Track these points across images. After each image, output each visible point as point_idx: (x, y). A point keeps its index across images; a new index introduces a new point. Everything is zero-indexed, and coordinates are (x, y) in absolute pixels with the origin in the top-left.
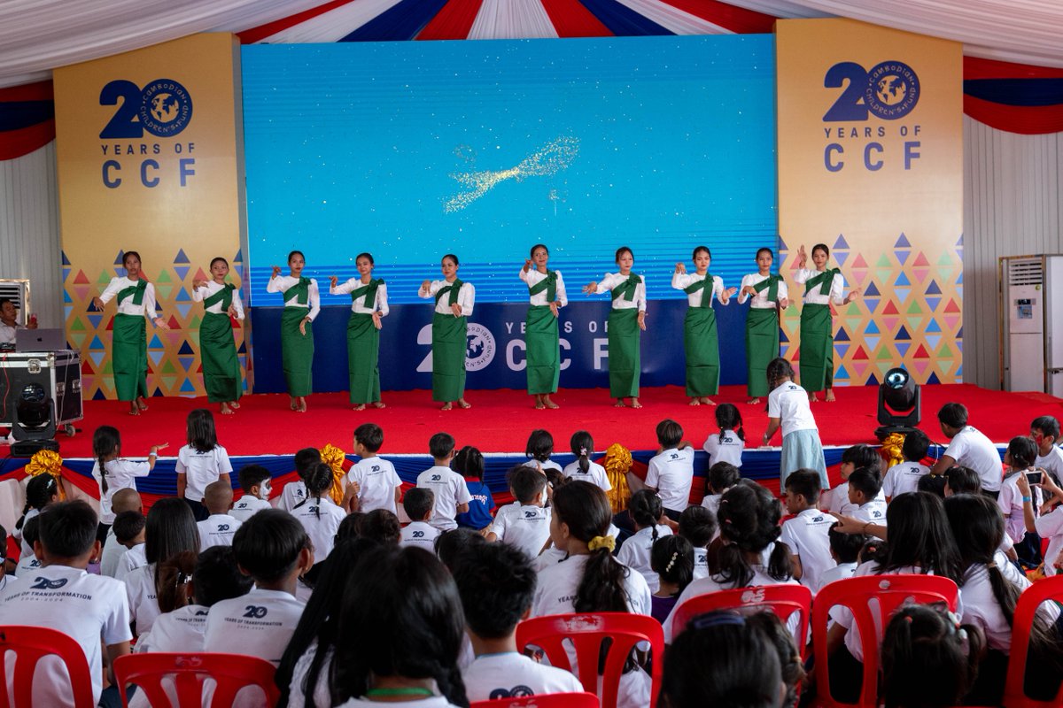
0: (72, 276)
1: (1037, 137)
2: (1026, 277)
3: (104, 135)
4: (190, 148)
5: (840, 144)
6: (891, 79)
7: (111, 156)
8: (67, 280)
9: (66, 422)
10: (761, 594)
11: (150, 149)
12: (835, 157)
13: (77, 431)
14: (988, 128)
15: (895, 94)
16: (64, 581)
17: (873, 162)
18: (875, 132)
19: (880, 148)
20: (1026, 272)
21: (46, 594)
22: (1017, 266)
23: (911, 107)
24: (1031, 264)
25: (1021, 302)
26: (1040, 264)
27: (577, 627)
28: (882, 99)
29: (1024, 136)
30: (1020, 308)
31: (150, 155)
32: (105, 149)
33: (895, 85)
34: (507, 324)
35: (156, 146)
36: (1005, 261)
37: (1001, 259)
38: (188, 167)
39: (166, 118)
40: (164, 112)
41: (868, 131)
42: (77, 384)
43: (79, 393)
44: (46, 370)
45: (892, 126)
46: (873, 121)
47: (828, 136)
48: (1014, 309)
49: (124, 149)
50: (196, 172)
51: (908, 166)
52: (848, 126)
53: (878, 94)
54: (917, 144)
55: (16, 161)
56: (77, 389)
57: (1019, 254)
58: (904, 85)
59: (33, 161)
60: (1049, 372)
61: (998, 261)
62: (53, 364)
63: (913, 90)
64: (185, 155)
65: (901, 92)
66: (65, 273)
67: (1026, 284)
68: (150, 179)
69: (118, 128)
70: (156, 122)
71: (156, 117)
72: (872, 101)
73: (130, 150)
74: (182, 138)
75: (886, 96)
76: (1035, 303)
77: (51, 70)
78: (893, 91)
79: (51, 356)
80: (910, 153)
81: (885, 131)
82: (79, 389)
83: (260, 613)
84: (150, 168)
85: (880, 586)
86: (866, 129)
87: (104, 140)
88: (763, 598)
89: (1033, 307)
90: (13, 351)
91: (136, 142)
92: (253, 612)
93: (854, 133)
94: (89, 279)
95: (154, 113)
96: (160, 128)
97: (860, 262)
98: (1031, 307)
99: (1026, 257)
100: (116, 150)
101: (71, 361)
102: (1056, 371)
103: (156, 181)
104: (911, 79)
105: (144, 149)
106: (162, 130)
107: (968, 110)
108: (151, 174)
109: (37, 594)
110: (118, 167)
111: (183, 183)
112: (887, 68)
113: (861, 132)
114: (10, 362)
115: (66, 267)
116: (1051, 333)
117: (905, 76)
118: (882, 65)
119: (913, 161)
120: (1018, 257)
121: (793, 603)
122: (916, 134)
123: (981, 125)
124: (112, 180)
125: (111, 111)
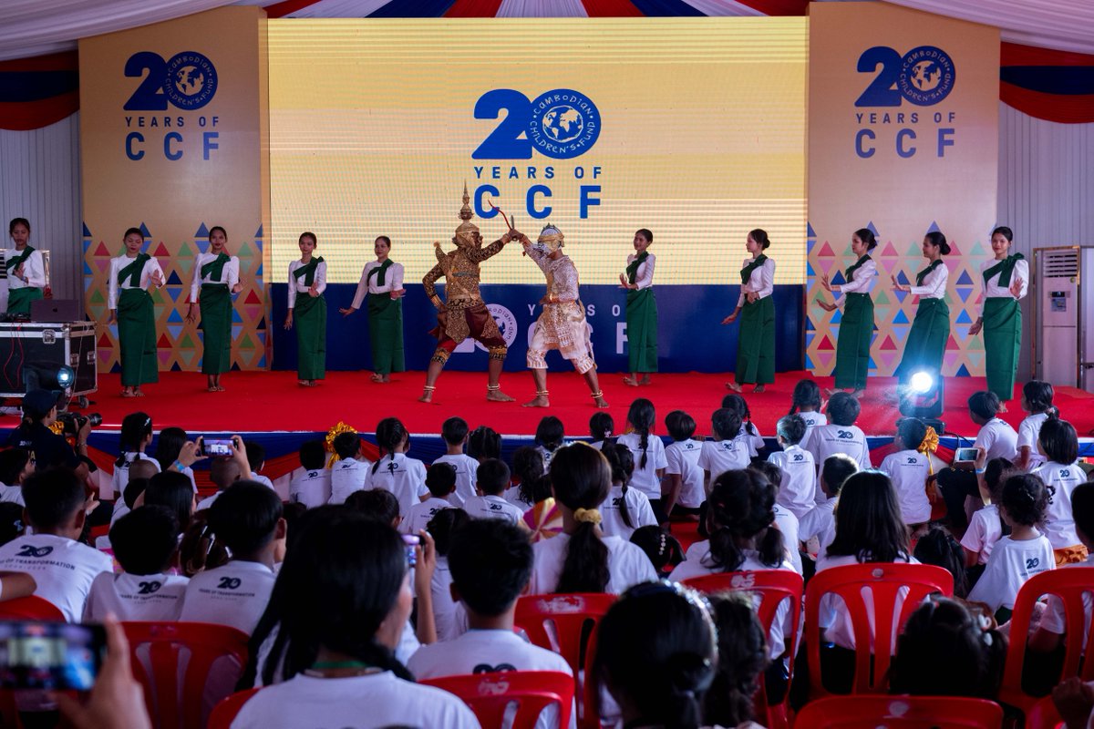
0: (93, 249)
1: (1076, 126)
2: (1061, 269)
3: (128, 107)
4: (214, 122)
5: (873, 130)
6: (926, 64)
7: (135, 128)
8: (87, 252)
9: (80, 393)
10: (750, 578)
11: (174, 122)
12: (867, 143)
13: (90, 403)
14: (1026, 116)
15: (929, 80)
16: (50, 549)
17: (906, 149)
18: (908, 118)
19: (913, 135)
20: (1061, 264)
21: (30, 562)
22: (1051, 257)
23: (946, 93)
24: (1067, 256)
25: (1055, 294)
26: (1075, 256)
27: (559, 607)
28: (916, 84)
29: (1063, 125)
30: (1054, 300)
31: (174, 128)
32: (128, 121)
33: (930, 70)
34: (529, 306)
35: (180, 119)
36: (1039, 252)
37: (1036, 250)
38: (211, 141)
39: (191, 91)
40: (189, 85)
41: (901, 117)
42: (91, 356)
43: (94, 365)
44: (61, 341)
45: (926, 112)
46: (907, 107)
47: (860, 122)
48: (1047, 301)
49: (148, 121)
50: (219, 146)
51: (941, 154)
52: (881, 111)
53: (912, 79)
54: (951, 131)
55: (40, 131)
56: (92, 360)
57: (1055, 246)
58: (939, 71)
59: (57, 132)
60: (1083, 365)
61: (1032, 251)
62: (67, 335)
63: (948, 76)
64: (209, 128)
65: (935, 77)
66: (86, 245)
67: (1061, 276)
68: (173, 152)
69: (142, 101)
70: (181, 94)
71: (181, 90)
72: (906, 86)
73: (154, 123)
74: (207, 111)
75: (920, 82)
76: (1069, 297)
77: (77, 41)
78: (928, 77)
79: (66, 327)
80: (944, 140)
81: (918, 117)
82: (93, 360)
83: (233, 584)
84: (173, 141)
85: (874, 574)
86: (899, 114)
87: (128, 112)
88: (753, 583)
89: (1068, 300)
90: (28, 321)
91: (160, 115)
92: (227, 583)
93: (887, 119)
94: (109, 251)
95: (179, 86)
96: (184, 101)
97: (890, 251)
98: (1065, 300)
99: (1063, 248)
100: (140, 122)
101: (87, 333)
102: (1090, 366)
103: (180, 154)
104: (946, 64)
105: (168, 122)
106: (186, 102)
107: (1005, 97)
108: (175, 146)
109: (21, 561)
110: (141, 139)
111: (206, 157)
112: (922, 54)
113: (894, 118)
114: (25, 333)
115: (87, 238)
116: (1085, 327)
117: (941, 62)
118: (917, 50)
119: (946, 148)
120: (1054, 249)
121: (784, 589)
122: (950, 121)
123: (1019, 113)
124: (135, 152)
125: (136, 83)
